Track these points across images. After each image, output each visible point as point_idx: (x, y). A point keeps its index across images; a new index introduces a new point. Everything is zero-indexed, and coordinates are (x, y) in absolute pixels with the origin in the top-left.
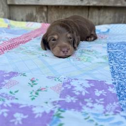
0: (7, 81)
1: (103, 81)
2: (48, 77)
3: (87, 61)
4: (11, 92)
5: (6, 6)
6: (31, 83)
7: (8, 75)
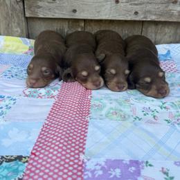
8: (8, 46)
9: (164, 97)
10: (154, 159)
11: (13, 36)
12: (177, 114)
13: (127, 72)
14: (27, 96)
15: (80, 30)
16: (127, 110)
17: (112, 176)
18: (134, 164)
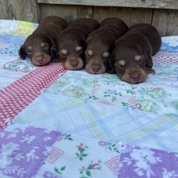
0: (49, 149)
1: (174, 153)
2: (100, 143)
3: (150, 111)
4: (56, 170)
5: (35, 4)
6: (79, 152)
7: (49, 138)
8: (20, 30)
9: (138, 83)
10: (79, 134)
11: (26, 21)
12: (141, 99)
13: (106, 54)
14: (5, 68)
15: (88, 17)
16: (88, 90)
17: (23, 141)
18: (54, 134)
